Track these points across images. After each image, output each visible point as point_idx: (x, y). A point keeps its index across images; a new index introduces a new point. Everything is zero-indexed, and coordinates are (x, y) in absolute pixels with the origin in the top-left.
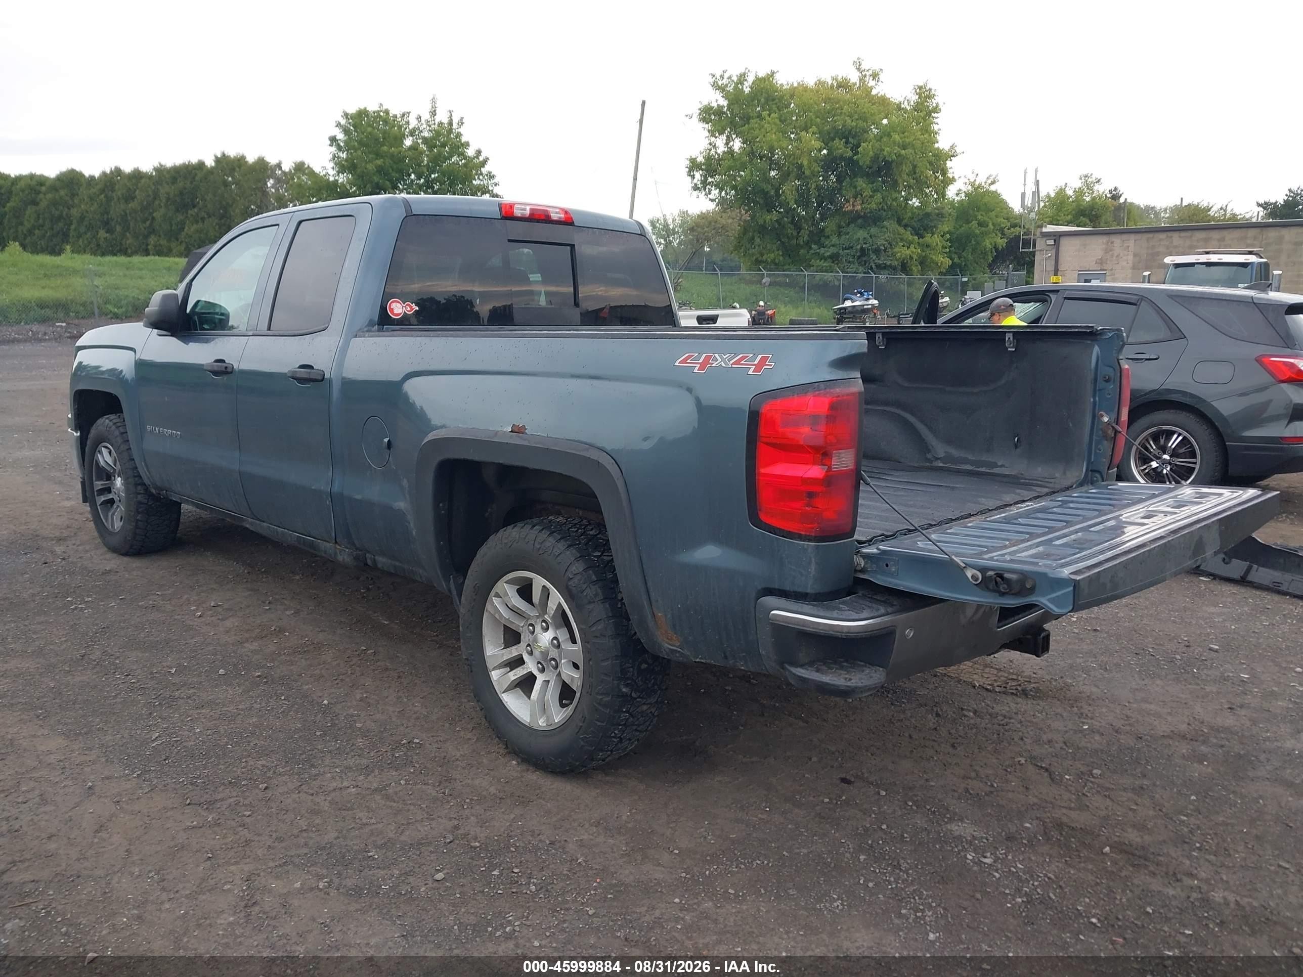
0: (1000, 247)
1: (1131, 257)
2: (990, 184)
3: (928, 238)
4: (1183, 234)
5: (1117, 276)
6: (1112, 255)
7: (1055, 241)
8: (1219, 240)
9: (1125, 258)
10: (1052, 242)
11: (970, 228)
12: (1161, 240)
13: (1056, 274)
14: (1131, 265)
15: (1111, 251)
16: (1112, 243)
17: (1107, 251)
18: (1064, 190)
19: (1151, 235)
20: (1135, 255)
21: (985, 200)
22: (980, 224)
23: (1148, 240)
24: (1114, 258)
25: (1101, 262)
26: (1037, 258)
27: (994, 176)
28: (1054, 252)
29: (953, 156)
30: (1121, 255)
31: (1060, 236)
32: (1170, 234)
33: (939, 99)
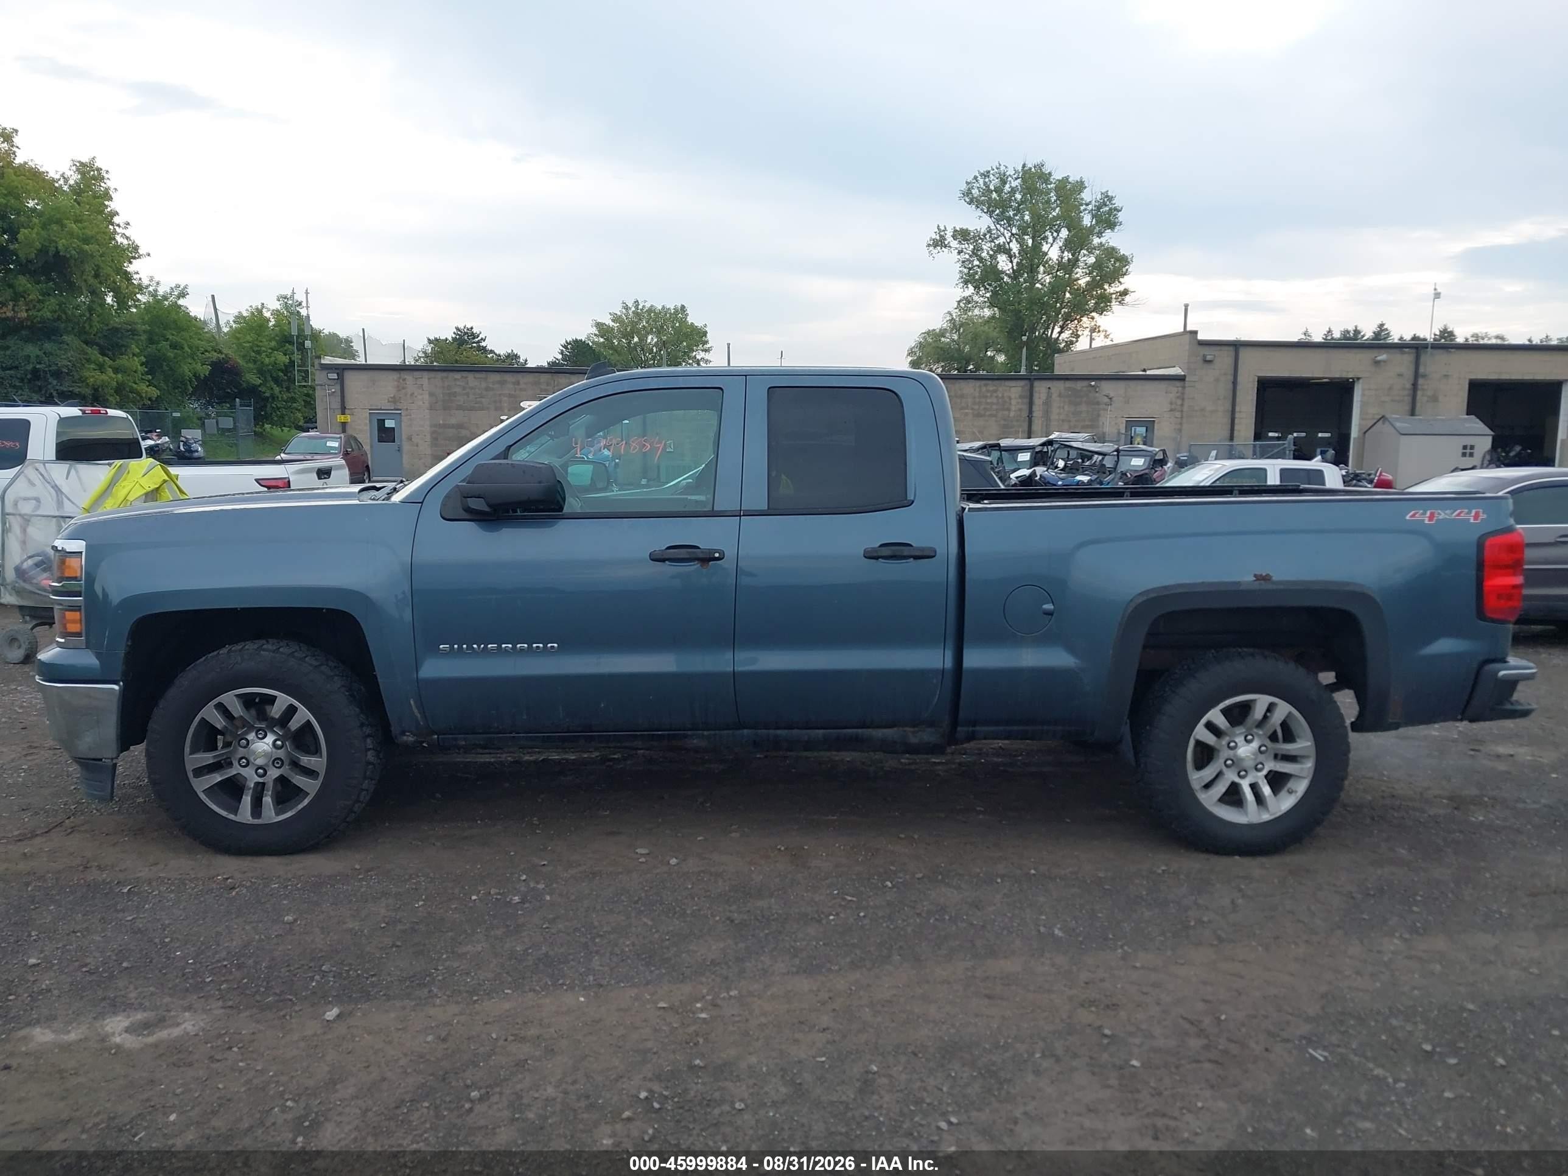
0: (202, 376)
1: (426, 397)
2: (179, 297)
3: (124, 361)
4: (478, 375)
5: (413, 416)
6: (406, 395)
7: (338, 374)
8: (514, 383)
9: (420, 397)
10: (335, 376)
11: (159, 351)
12: (456, 380)
13: (343, 413)
14: (427, 404)
15: (404, 388)
16: (404, 380)
17: (399, 388)
18: (261, 312)
19: (445, 374)
20: (431, 394)
21: (173, 316)
22: (174, 346)
23: (442, 379)
24: (408, 396)
25: (394, 400)
26: (319, 393)
27: (182, 287)
28: (338, 387)
29: (134, 258)
30: (416, 394)
31: (344, 369)
32: (465, 374)
33: (112, 181)
